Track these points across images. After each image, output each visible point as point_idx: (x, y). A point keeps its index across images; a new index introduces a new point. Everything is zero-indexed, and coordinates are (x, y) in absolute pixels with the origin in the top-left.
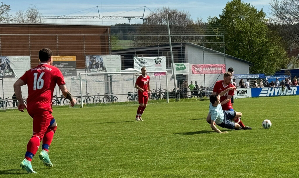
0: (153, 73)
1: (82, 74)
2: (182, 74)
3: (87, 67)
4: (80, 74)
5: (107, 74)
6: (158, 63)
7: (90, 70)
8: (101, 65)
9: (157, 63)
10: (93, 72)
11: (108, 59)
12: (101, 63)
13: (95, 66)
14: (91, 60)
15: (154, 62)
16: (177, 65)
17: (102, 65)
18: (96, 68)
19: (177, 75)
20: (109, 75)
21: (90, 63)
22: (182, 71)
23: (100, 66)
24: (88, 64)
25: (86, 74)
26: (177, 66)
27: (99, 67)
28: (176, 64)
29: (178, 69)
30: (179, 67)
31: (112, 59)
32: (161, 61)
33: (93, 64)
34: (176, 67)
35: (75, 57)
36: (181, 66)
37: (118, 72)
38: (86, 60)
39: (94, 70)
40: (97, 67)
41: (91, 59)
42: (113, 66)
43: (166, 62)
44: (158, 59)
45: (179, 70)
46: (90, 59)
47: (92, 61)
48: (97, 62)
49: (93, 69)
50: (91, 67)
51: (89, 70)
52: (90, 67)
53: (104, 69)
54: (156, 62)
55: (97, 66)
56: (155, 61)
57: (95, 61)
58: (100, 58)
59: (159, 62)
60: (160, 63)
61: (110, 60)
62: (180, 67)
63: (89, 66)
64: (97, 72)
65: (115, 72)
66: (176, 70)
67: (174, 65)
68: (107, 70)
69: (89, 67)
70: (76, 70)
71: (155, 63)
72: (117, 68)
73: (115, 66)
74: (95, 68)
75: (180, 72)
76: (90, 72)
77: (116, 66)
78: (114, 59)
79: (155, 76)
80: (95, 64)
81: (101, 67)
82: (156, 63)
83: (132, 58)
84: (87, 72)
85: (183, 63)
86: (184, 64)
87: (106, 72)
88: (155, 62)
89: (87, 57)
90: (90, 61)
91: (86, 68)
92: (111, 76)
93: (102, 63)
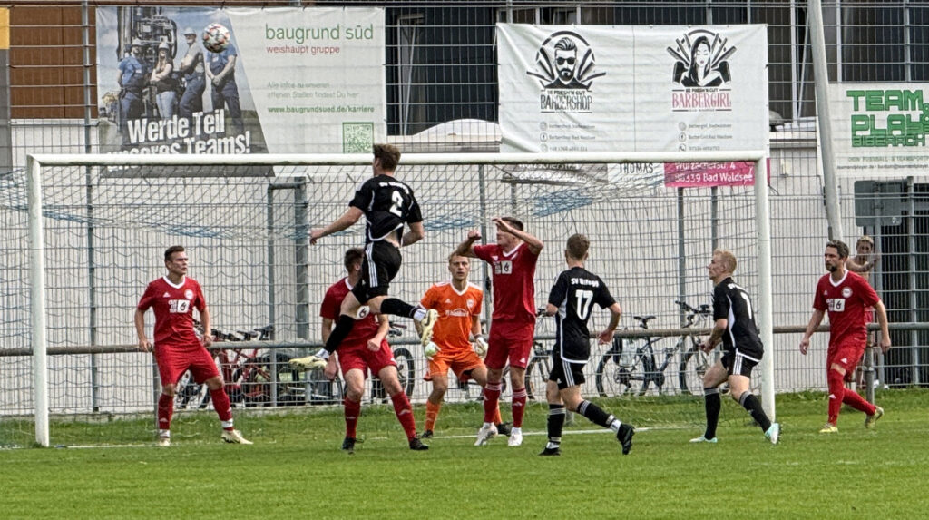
0: (660, 169)
1: (43, 165)
2: (901, 175)
3: (101, 103)
4: (30, 160)
5: (266, 169)
6: (703, 81)
7: (123, 129)
8: (217, 88)
9: (691, 82)
10: (148, 144)
11: (276, 43)
12: (215, 70)
13: (165, 98)
14: (136, 42)
15: (671, 76)
16: (862, 100)
17: (226, 92)
18: (176, 110)
19: (860, 186)
20: (283, 174)
21: (124, 68)
22: (901, 151)
24: (108, 82)
25: (89, 165)
26: (863, 110)
27: (200, 108)
28: (854, 95)
29: (867, 133)
30: (881, 119)
31: (310, 42)
32: (729, 60)
33: (155, 77)
34: (854, 118)
35: (2, 17)
37: (361, 150)
38: (93, 39)
39: (154, 130)
40: (188, 106)
41: (134, 34)
42: (323, 103)
43: (767, 71)
44: (702, 47)
45: (880, 140)
46: (126, 33)
47: (148, 55)
48: (184, 59)
49: (150, 119)
50: (137, 103)
51: (113, 130)
52: (125, 103)
54: (686, 74)
55: (186, 96)
56: (675, 60)
57: (171, 55)
59: (714, 75)
60: (716, 83)
61: (292, 43)
62: (891, 119)
63: (121, 95)
64: (183, 149)
65: (331, 147)
66: (858, 142)
67: (838, 99)
68: (269, 136)
69: (116, 104)
70: (8, 128)
71: (677, 79)
72: (350, 117)
73: (336, 103)
74: (165, 110)
75: (887, 165)
76: (127, 147)
77: (350, 102)
78: (332, 43)
79: (672, 191)
80: (171, 83)
81: (218, 104)
82: (688, 83)
83: (491, 35)
84: (103, 148)
85: (913, 87)
86: (920, 92)
87: (258, 147)
88: (679, 68)
89: (106, 18)
90: (131, 58)
91: (95, 115)
92: (298, 186)
93: (230, 76)
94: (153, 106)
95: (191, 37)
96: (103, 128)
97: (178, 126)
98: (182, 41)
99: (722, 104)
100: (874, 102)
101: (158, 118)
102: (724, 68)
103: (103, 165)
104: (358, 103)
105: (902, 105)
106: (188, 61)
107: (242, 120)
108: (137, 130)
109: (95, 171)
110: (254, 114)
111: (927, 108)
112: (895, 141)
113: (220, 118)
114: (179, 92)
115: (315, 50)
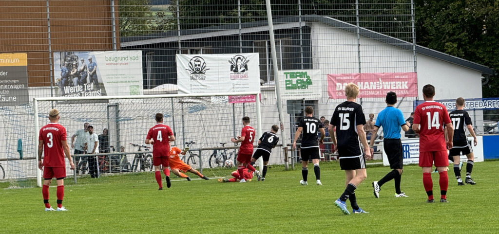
0: (227, 98)
1: (38, 101)
2: (301, 98)
3: (56, 81)
4: (34, 99)
5: (106, 101)
6: (240, 71)
7: (63, 89)
8: (91, 76)
9: (236, 71)
10: (70, 94)
11: (109, 62)
12: (91, 70)
13: (75, 80)
14: (66, 63)
15: (230, 69)
16: (289, 75)
17: (94, 77)
18: (79, 83)
19: (288, 101)
20: (111, 102)
21: (62, 71)
22: (301, 90)
23: (88, 79)
24: (58, 75)
25: (52, 101)
26: (289, 78)
27: (86, 82)
28: (286, 74)
29: (290, 85)
30: (294, 81)
31: (119, 61)
32: (248, 64)
33: (72, 73)
34: (286, 81)
35: (24, 56)
36: (298, 78)
37: (135, 93)
38: (53, 62)
39: (72, 89)
40: (82, 82)
41: (65, 60)
42: (124, 80)
43: (259, 67)
44: (239, 60)
45: (294, 87)
46: (63, 60)
47: (70, 67)
48: (81, 68)
49: (71, 86)
50: (67, 81)
51: (59, 90)
52: (63, 81)
53: (100, 86)
54: (234, 69)
55: (81, 79)
56: (231, 64)
57: (77, 66)
58: (89, 58)
59: (243, 69)
60: (243, 71)
61: (114, 62)
62: (297, 81)
63: (62, 79)
64: (81, 95)
65: (126, 93)
66: (288, 88)
67: (281, 75)
68: (107, 91)
69: (60, 82)
70: (27, 90)
71: (232, 70)
72: (132, 84)
73: (128, 80)
74: (75, 83)
75: (297, 95)
76: (64, 95)
77: (132, 79)
78: (126, 62)
79: (231, 104)
80: (77, 75)
81: (91, 81)
82: (235, 71)
83: (174, 58)
84: (57, 95)
85: (304, 71)
86: (306, 73)
87: (104, 94)
88: (232, 67)
89: (56, 55)
90: (64, 68)
91: (54, 85)
92: (117, 105)
93: (95, 72)
94: (71, 82)
95: (83, 61)
96: (56, 89)
97: (79, 88)
98: (80, 62)
99: (246, 77)
100: (292, 76)
101: (73, 86)
102: (246, 67)
103: (56, 101)
104: (134, 79)
105: (300, 76)
106: (82, 68)
107: (99, 86)
108: (67, 89)
109: (54, 102)
110: (102, 84)
111: (308, 77)
112: (299, 88)
113: (92, 86)
114: (79, 78)
115: (121, 64)
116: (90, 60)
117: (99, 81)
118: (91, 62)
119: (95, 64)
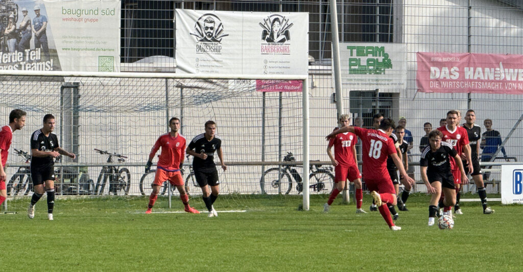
0: (254, 83)
2: (372, 88)
5: (60, 78)
6: (276, 40)
8: (38, 38)
9: (270, 40)
10: (3, 64)
11: (67, 16)
12: (37, 28)
13: (11, 42)
15: (261, 37)
16: (355, 51)
17: (42, 40)
18: (17, 48)
19: (352, 93)
20: (68, 81)
22: (373, 76)
23: (32, 42)
26: (355, 56)
27: (28, 47)
28: (351, 48)
29: (357, 67)
30: (364, 60)
31: (83, 16)
33: (7, 32)
34: (351, 60)
36: (370, 56)
37: (107, 69)
39: (6, 58)
40: (22, 46)
42: (89, 46)
43: (308, 35)
44: (276, 23)
45: (363, 71)
47: (4, 21)
48: (21, 23)
49: (4, 52)
54: (268, 36)
55: (22, 41)
56: (263, 29)
57: (15, 21)
59: (282, 37)
60: (283, 41)
61: (75, 16)
62: (368, 60)
64: (20, 67)
65: (93, 68)
66: (352, 71)
67: (343, 50)
68: (62, 63)
71: (264, 38)
72: (102, 53)
73: (96, 46)
74: (11, 48)
75: (366, 83)
77: (102, 46)
78: (94, 17)
79: (260, 93)
80: (15, 34)
81: (37, 46)
83: (172, 15)
85: (380, 45)
86: (383, 48)
87: (57, 67)
88: (265, 33)
92: (76, 86)
93: (44, 32)
94: (5, 45)
95: (25, 12)
97: (17, 56)
98: (20, 14)
99: (286, 52)
100: (360, 52)
101: (8, 52)
102: (287, 34)
104: (106, 46)
105: (374, 54)
106: (23, 24)
107: (49, 53)
110: (55, 51)
111: (386, 56)
112: (370, 72)
113: (38, 52)
114: (19, 39)
115: (86, 20)
116: (37, 11)
117: (50, 46)
118: (38, 15)
119: (45, 19)
